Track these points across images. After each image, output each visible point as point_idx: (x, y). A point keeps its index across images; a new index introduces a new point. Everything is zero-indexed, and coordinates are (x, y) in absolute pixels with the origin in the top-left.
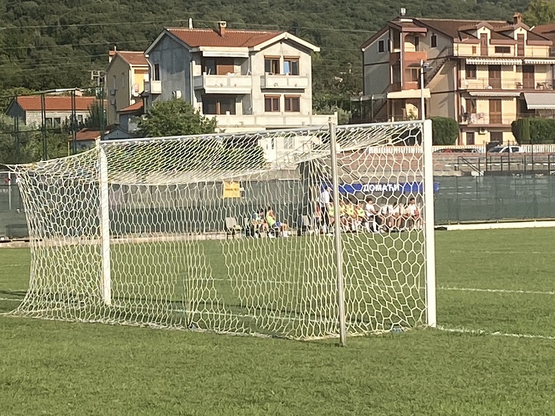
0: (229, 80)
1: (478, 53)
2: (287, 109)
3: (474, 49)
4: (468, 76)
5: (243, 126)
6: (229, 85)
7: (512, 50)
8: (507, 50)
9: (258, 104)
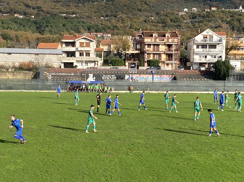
0: (69, 48)
1: (153, 41)
2: (86, 56)
3: (152, 40)
4: (148, 47)
5: (69, 60)
6: (69, 50)
7: (165, 40)
8: (163, 40)
9: (77, 54)
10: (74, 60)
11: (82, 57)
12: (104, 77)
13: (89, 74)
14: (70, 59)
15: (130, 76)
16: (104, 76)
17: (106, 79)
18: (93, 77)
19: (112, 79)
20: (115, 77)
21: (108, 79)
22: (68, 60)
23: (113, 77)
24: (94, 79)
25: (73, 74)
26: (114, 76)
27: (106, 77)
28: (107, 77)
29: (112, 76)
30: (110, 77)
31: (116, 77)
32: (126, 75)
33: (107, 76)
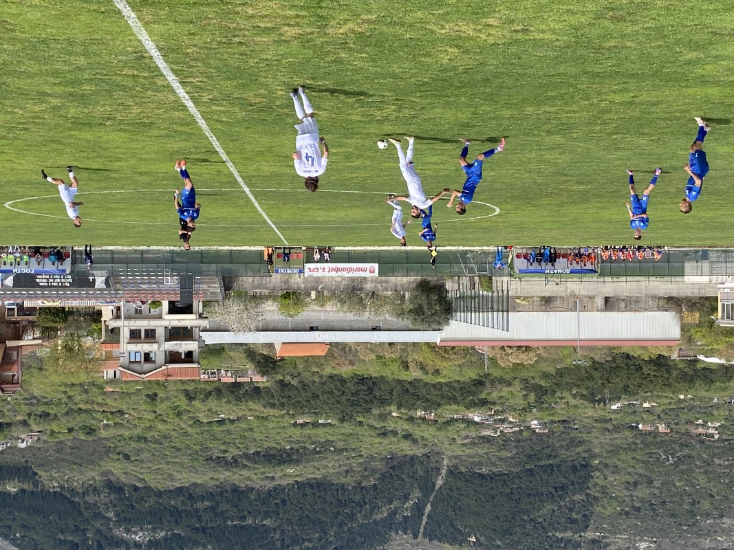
2: (139, 331)
9: (160, 333)
10: (167, 320)
11: (148, 328)
12: (68, 280)
13: (105, 287)
14: (177, 322)
15: (2, 284)
16: (67, 284)
17: (62, 277)
18: (94, 280)
19: (48, 277)
20: (40, 280)
21: (57, 277)
22: (183, 320)
23: (44, 281)
24: (93, 275)
25: (144, 287)
26: (41, 284)
27: (63, 280)
28: (58, 280)
29: (46, 284)
30: (52, 280)
31: (38, 281)
32: (12, 285)
33: (60, 284)
